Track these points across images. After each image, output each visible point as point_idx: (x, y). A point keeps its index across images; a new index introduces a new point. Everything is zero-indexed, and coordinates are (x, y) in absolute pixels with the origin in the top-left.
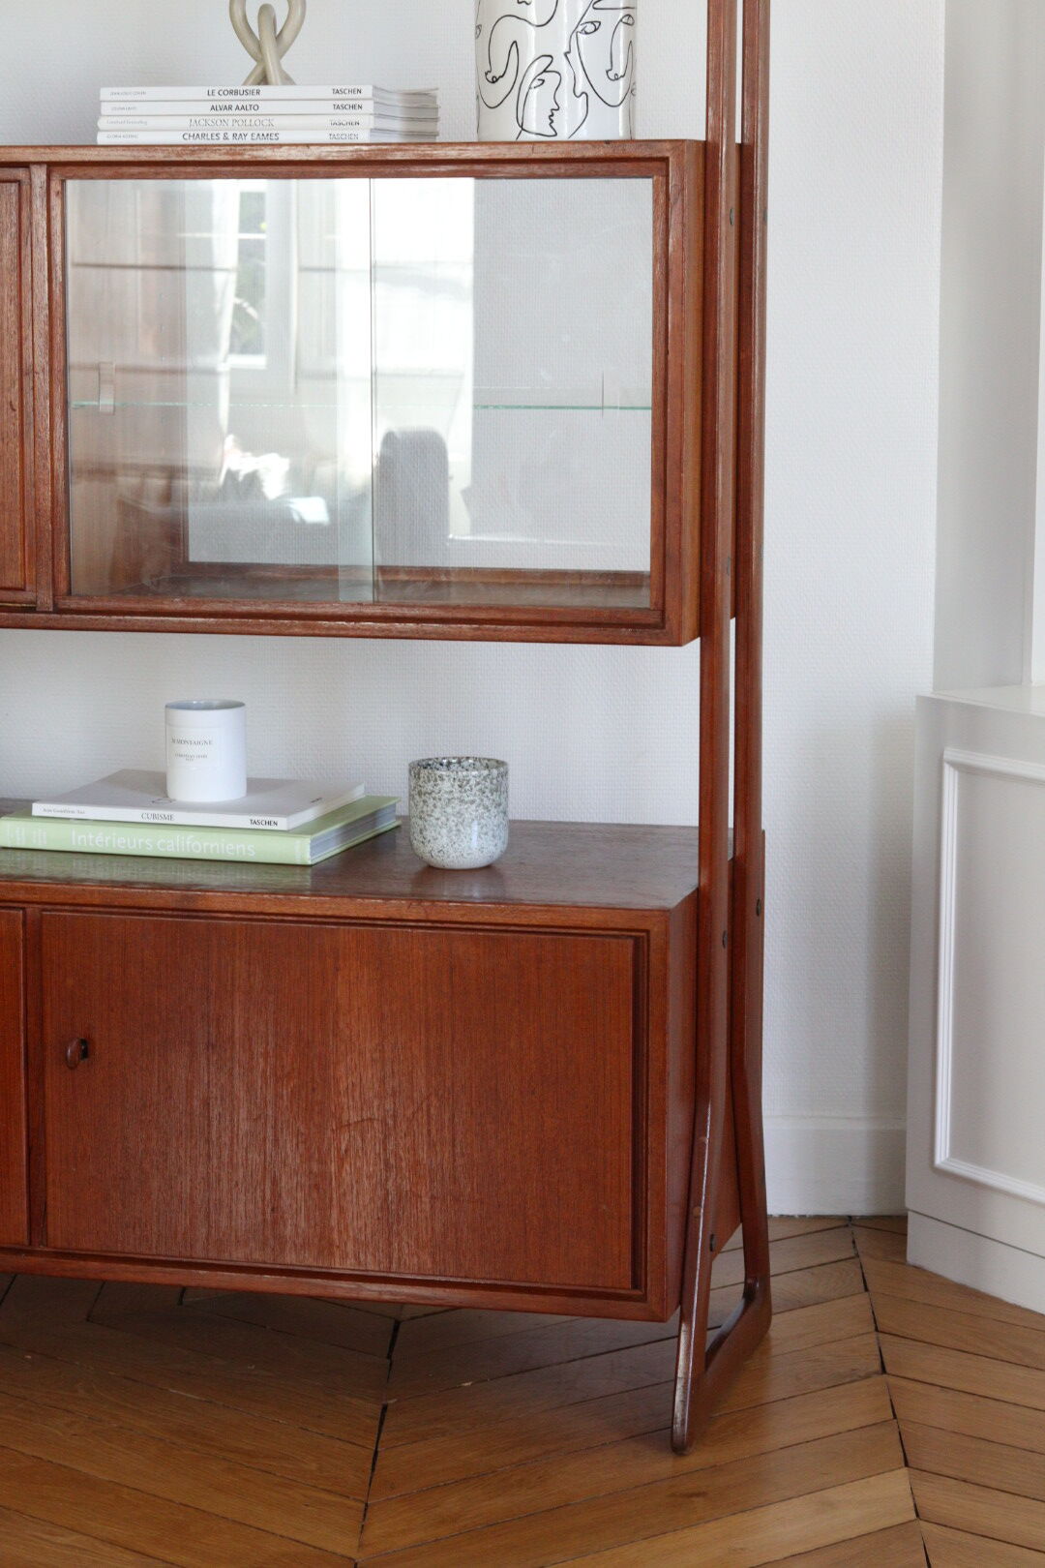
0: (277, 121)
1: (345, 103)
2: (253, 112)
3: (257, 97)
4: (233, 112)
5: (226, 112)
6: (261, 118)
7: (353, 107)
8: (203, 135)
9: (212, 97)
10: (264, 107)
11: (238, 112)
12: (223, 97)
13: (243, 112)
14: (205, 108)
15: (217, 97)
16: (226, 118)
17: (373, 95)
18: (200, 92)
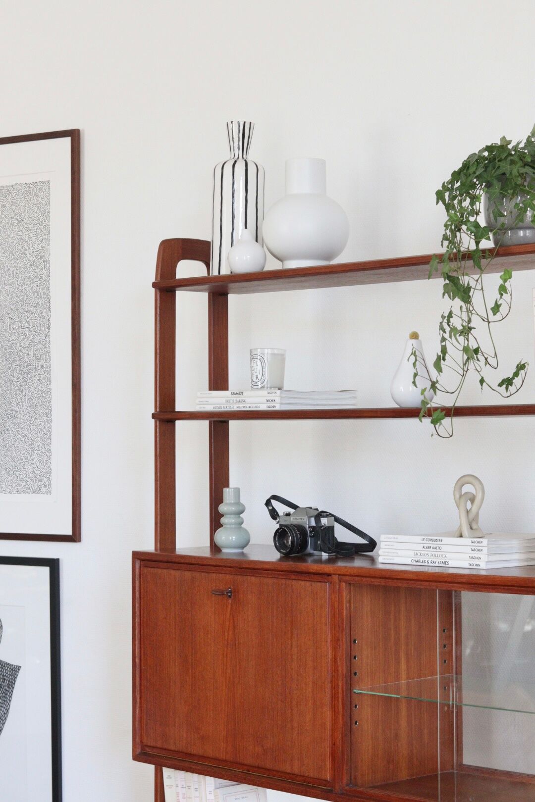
0: (448, 555)
1: (476, 548)
2: (439, 550)
3: (441, 543)
4: (431, 550)
5: (428, 550)
6: (442, 553)
7: (479, 550)
8: (419, 561)
9: (423, 542)
10: (444, 548)
11: (433, 550)
12: (427, 542)
13: (435, 550)
14: (420, 547)
15: (425, 542)
16: (428, 552)
17: (488, 544)
18: (418, 539)
